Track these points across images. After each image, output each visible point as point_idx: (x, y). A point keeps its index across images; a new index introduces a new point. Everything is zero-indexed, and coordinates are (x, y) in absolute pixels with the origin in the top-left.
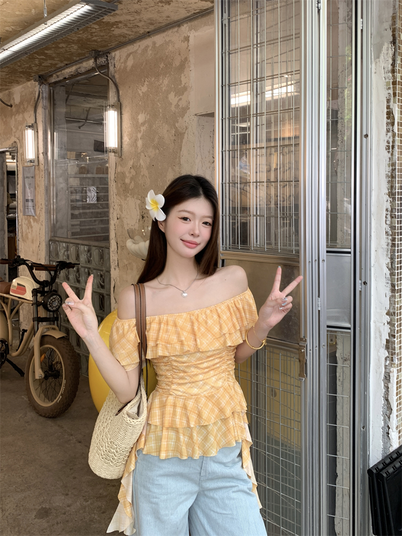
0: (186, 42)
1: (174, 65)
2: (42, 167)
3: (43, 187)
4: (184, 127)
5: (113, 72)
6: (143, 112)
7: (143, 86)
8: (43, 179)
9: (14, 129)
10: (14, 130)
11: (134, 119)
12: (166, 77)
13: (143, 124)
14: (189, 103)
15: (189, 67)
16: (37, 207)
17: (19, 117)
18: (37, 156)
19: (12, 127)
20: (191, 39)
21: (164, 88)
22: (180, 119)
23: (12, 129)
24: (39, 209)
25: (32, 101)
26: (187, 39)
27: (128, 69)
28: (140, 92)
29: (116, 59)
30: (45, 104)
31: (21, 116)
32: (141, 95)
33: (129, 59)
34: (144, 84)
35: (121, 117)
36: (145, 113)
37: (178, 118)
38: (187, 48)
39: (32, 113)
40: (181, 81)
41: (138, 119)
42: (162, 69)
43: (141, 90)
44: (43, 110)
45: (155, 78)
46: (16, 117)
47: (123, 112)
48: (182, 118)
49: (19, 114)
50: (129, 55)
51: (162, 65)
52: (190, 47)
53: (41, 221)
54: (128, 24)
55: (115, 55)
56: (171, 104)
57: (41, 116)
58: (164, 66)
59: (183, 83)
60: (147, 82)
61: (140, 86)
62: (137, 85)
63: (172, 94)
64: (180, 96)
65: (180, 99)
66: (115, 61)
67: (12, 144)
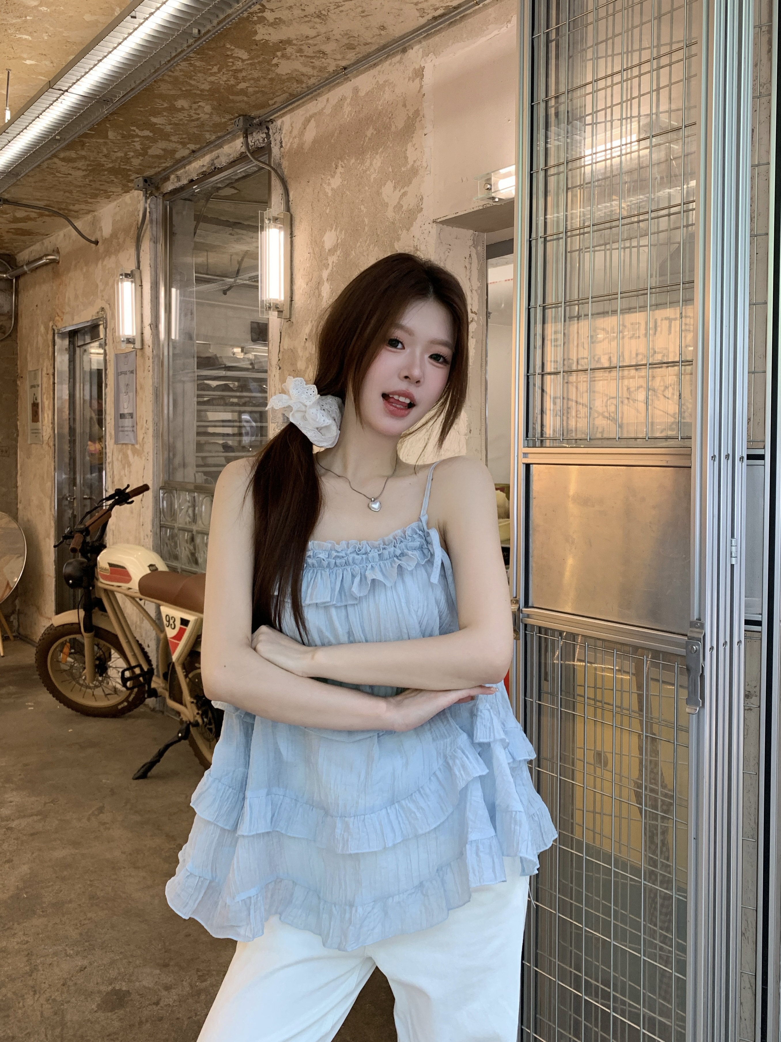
0: (417, 80)
1: (393, 128)
2: (148, 351)
3: (151, 388)
4: (412, 247)
5: (278, 156)
6: (332, 228)
7: (333, 177)
8: (151, 372)
9: (100, 284)
10: (101, 286)
11: (316, 242)
12: (377, 154)
13: (332, 251)
14: (422, 199)
15: (423, 128)
16: (139, 427)
17: (110, 262)
18: (139, 332)
19: (98, 282)
20: (428, 74)
21: (373, 176)
22: (403, 234)
23: (97, 286)
24: (143, 431)
25: (133, 229)
26: (419, 73)
27: (306, 147)
28: (328, 190)
29: (284, 132)
30: (155, 233)
31: (113, 258)
32: (330, 195)
33: (308, 128)
34: (335, 173)
35: (292, 242)
36: (336, 230)
37: (400, 232)
38: (419, 91)
39: (133, 251)
40: (406, 158)
41: (324, 242)
42: (370, 139)
43: (329, 184)
44: (152, 244)
45: (356, 160)
46: (105, 263)
47: (296, 232)
48: (408, 230)
49: (110, 257)
50: (307, 121)
51: (370, 132)
52: (425, 90)
53: (145, 453)
54: (305, 48)
55: (283, 122)
56: (387, 205)
57: (148, 256)
58: (375, 133)
59: (410, 162)
60: (342, 167)
61: (329, 177)
62: (323, 177)
63: (389, 186)
64: (403, 187)
65: (405, 194)
66: (282, 136)
67: (98, 313)
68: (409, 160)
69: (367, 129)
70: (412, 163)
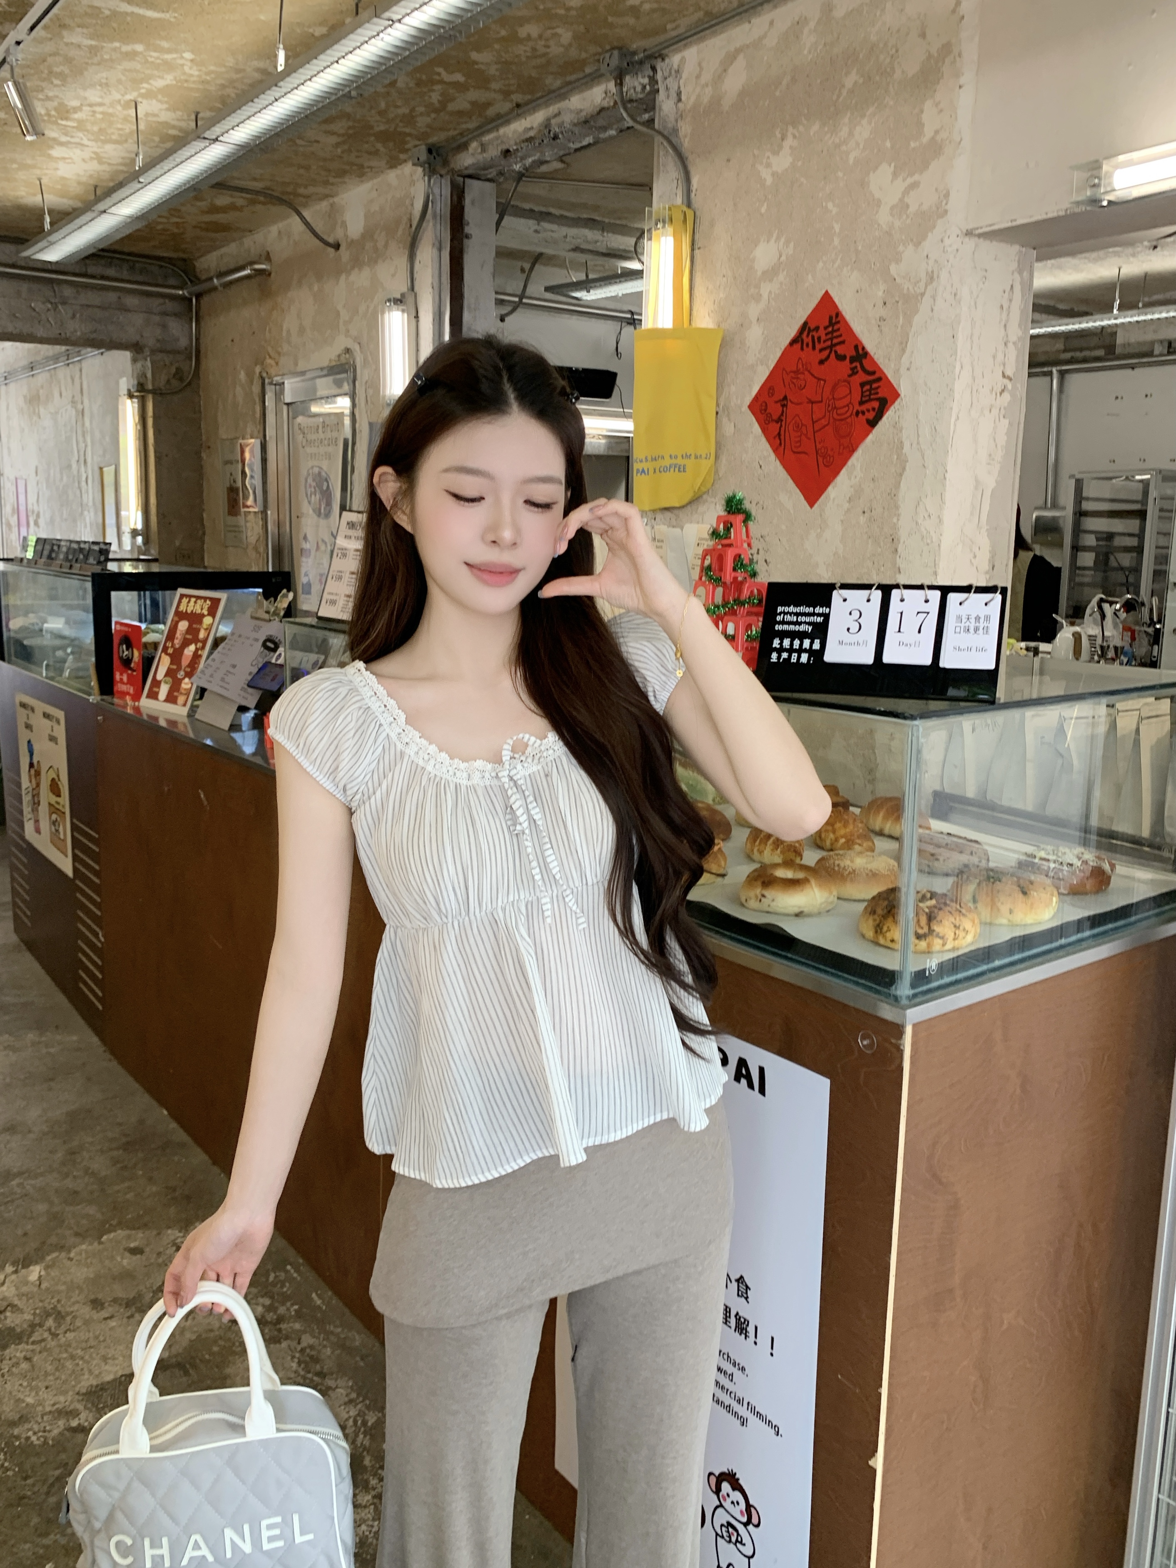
1: (898, 75)
4: (923, 275)
5: (671, 116)
6: (771, 236)
7: (776, 153)
9: (344, 312)
10: (344, 315)
11: (739, 260)
12: (863, 116)
13: (770, 274)
14: (947, 195)
15: (957, 75)
17: (361, 278)
19: (340, 307)
21: (853, 154)
22: (908, 252)
23: (338, 313)
25: (402, 228)
27: (726, 104)
28: (766, 175)
29: (684, 76)
30: (438, 232)
31: (366, 272)
32: (769, 181)
33: (730, 70)
34: (780, 147)
35: (693, 257)
36: (778, 239)
37: (901, 248)
38: (954, 11)
39: (402, 262)
40: (920, 125)
41: (753, 260)
42: (851, 91)
43: (769, 165)
44: (434, 250)
45: (822, 126)
46: (352, 278)
47: (703, 241)
48: (917, 244)
49: (360, 270)
50: (730, 58)
51: (851, 79)
52: (965, 9)
55: (683, 60)
56: (878, 203)
57: (429, 271)
58: (861, 81)
59: (928, 132)
60: (794, 137)
61: (768, 154)
62: (756, 152)
63: (886, 170)
64: (911, 174)
65: (915, 185)
66: (682, 82)
67: (339, 356)
68: (926, 129)
69: (847, 74)
70: (932, 134)
